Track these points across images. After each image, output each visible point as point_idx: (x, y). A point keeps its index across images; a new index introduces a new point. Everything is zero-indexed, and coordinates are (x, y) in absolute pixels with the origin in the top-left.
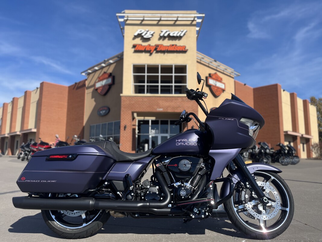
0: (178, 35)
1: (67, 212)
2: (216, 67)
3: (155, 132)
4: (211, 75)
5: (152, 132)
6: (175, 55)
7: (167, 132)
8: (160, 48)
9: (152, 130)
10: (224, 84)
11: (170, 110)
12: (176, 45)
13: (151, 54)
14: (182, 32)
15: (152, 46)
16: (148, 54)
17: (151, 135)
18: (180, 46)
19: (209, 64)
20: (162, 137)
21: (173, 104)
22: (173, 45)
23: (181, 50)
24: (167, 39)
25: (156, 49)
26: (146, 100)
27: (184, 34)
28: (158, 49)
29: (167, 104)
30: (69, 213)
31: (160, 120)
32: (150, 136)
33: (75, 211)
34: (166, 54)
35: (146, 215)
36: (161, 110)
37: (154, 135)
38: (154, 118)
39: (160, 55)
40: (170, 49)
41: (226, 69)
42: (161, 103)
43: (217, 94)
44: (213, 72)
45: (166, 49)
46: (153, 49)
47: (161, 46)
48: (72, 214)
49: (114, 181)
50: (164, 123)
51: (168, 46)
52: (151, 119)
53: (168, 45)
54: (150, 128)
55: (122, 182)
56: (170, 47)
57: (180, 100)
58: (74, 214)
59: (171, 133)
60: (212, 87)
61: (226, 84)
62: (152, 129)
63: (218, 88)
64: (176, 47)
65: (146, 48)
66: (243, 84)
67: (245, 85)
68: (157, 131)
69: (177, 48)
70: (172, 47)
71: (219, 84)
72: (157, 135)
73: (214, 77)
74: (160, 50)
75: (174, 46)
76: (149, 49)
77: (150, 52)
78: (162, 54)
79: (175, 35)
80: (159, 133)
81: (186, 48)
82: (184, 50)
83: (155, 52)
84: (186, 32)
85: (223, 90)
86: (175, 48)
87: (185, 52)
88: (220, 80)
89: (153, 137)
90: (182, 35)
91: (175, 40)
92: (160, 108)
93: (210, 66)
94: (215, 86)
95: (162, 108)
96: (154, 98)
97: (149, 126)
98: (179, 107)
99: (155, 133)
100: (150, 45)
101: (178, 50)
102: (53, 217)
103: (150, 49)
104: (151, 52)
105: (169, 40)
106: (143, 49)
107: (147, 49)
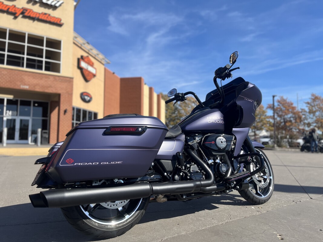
0: (53, 4)
1: (107, 204)
2: (89, 51)
3: (12, 113)
4: (84, 58)
5: (7, 114)
6: (47, 26)
7: (29, 115)
8: (28, 14)
9: (8, 112)
10: (95, 69)
11: (38, 89)
12: (49, 15)
13: (16, 18)
14: (58, 1)
15: (18, 8)
16: (13, 17)
17: (5, 117)
18: (54, 17)
19: (81, 45)
20: (21, 121)
21: (42, 82)
22: (45, 14)
23: (56, 22)
24: (38, 5)
25: (22, 13)
26: (5, 72)
27: (60, 5)
28: (26, 14)
29: (35, 81)
30: (110, 205)
31: (19, 100)
32: (5, 119)
33: (117, 202)
34: (36, 22)
35: (192, 195)
36: (26, 87)
37: (10, 118)
38: (11, 97)
39: (27, 21)
40: (41, 17)
41: (98, 54)
42: (27, 79)
43: (88, 78)
44: (85, 55)
45: (37, 16)
46: (19, 13)
47: (30, 11)
48: (114, 205)
49: (162, 161)
50: (26, 103)
51: (39, 14)
52: (6, 97)
53: (40, 12)
54: (5, 108)
55: (170, 161)
56: (41, 15)
57: (52, 79)
58: (117, 205)
59: (33, 116)
60: (84, 70)
61: (98, 70)
62: (7, 110)
63: (90, 72)
64: (49, 17)
65: (9, 8)
66: (112, 72)
67: (114, 73)
68: (15, 113)
69: (51, 18)
70: (45, 15)
71: (90, 69)
72: (14, 117)
73: (86, 60)
74: (29, 15)
75: (47, 15)
76: (13, 11)
77: (15, 15)
78: (31, 21)
79: (49, 3)
80: (17, 115)
81: (62, 22)
82: (58, 22)
83: (21, 16)
84: (63, 3)
85: (94, 76)
86: (47, 18)
87: (60, 25)
88: (91, 64)
89: (8, 120)
90: (57, 5)
91: (49, 9)
92: (25, 85)
93: (83, 48)
94: (87, 70)
95: (28, 85)
96: (17, 71)
97: (3, 106)
98: (50, 87)
99: (12, 115)
100: (15, 6)
101: (52, 21)
102: (87, 213)
103: (15, 11)
104: (17, 15)
105: (40, 6)
106: (6, 9)
107: (10, 10)
